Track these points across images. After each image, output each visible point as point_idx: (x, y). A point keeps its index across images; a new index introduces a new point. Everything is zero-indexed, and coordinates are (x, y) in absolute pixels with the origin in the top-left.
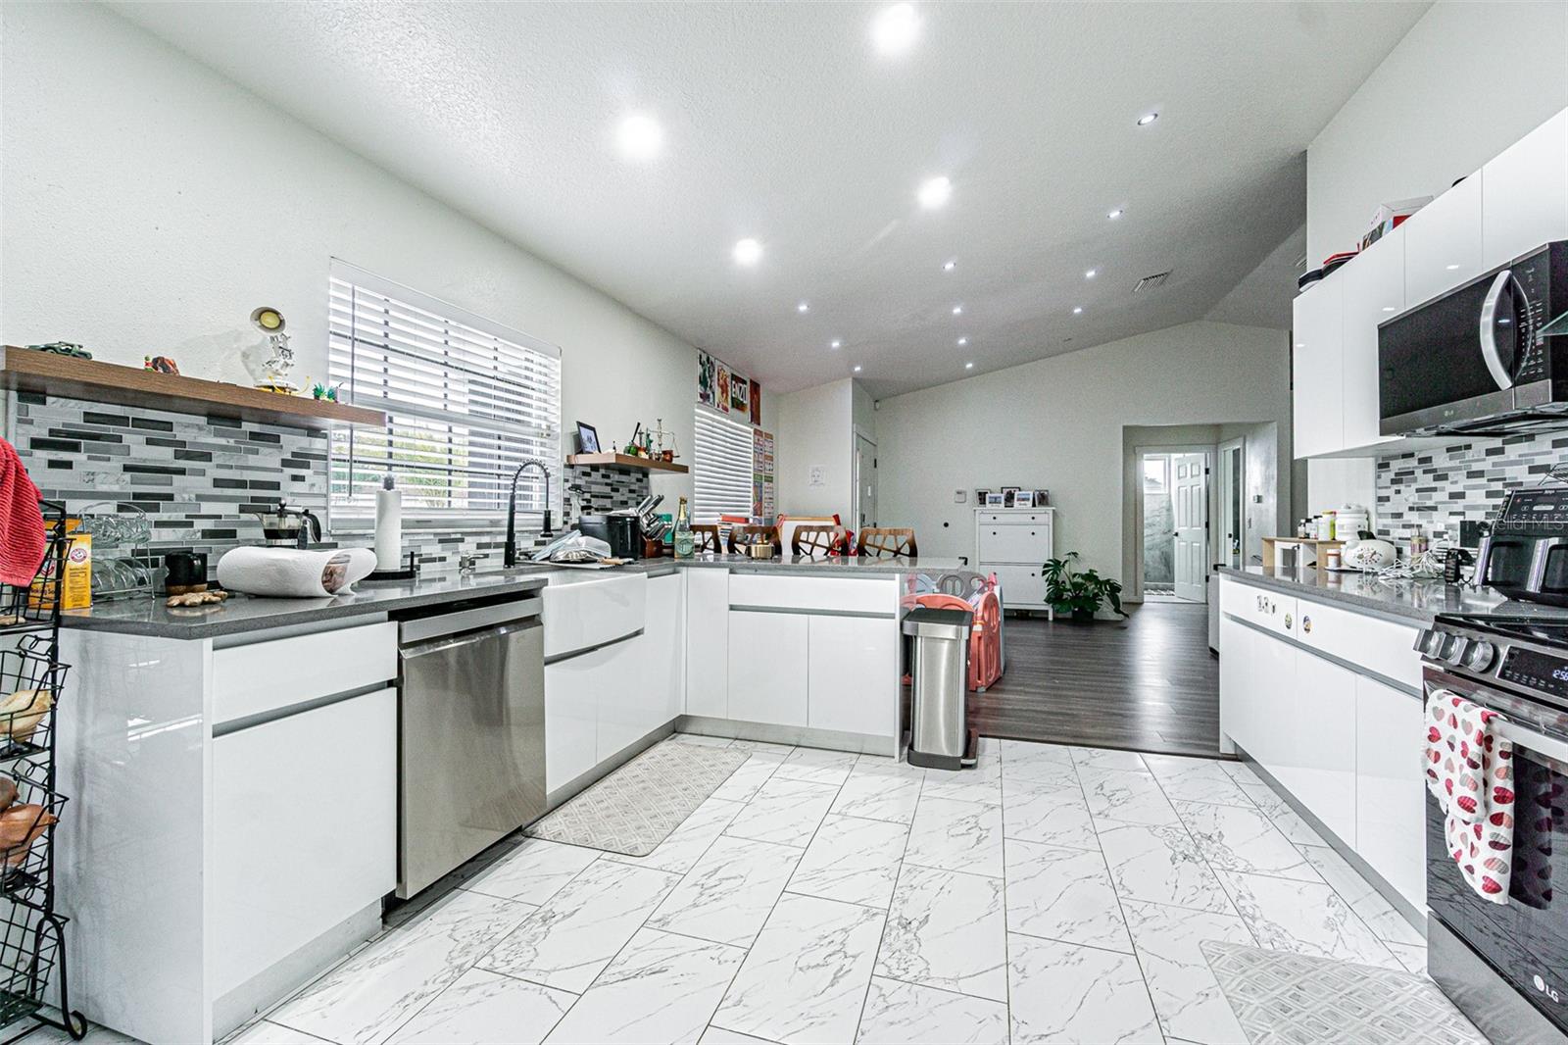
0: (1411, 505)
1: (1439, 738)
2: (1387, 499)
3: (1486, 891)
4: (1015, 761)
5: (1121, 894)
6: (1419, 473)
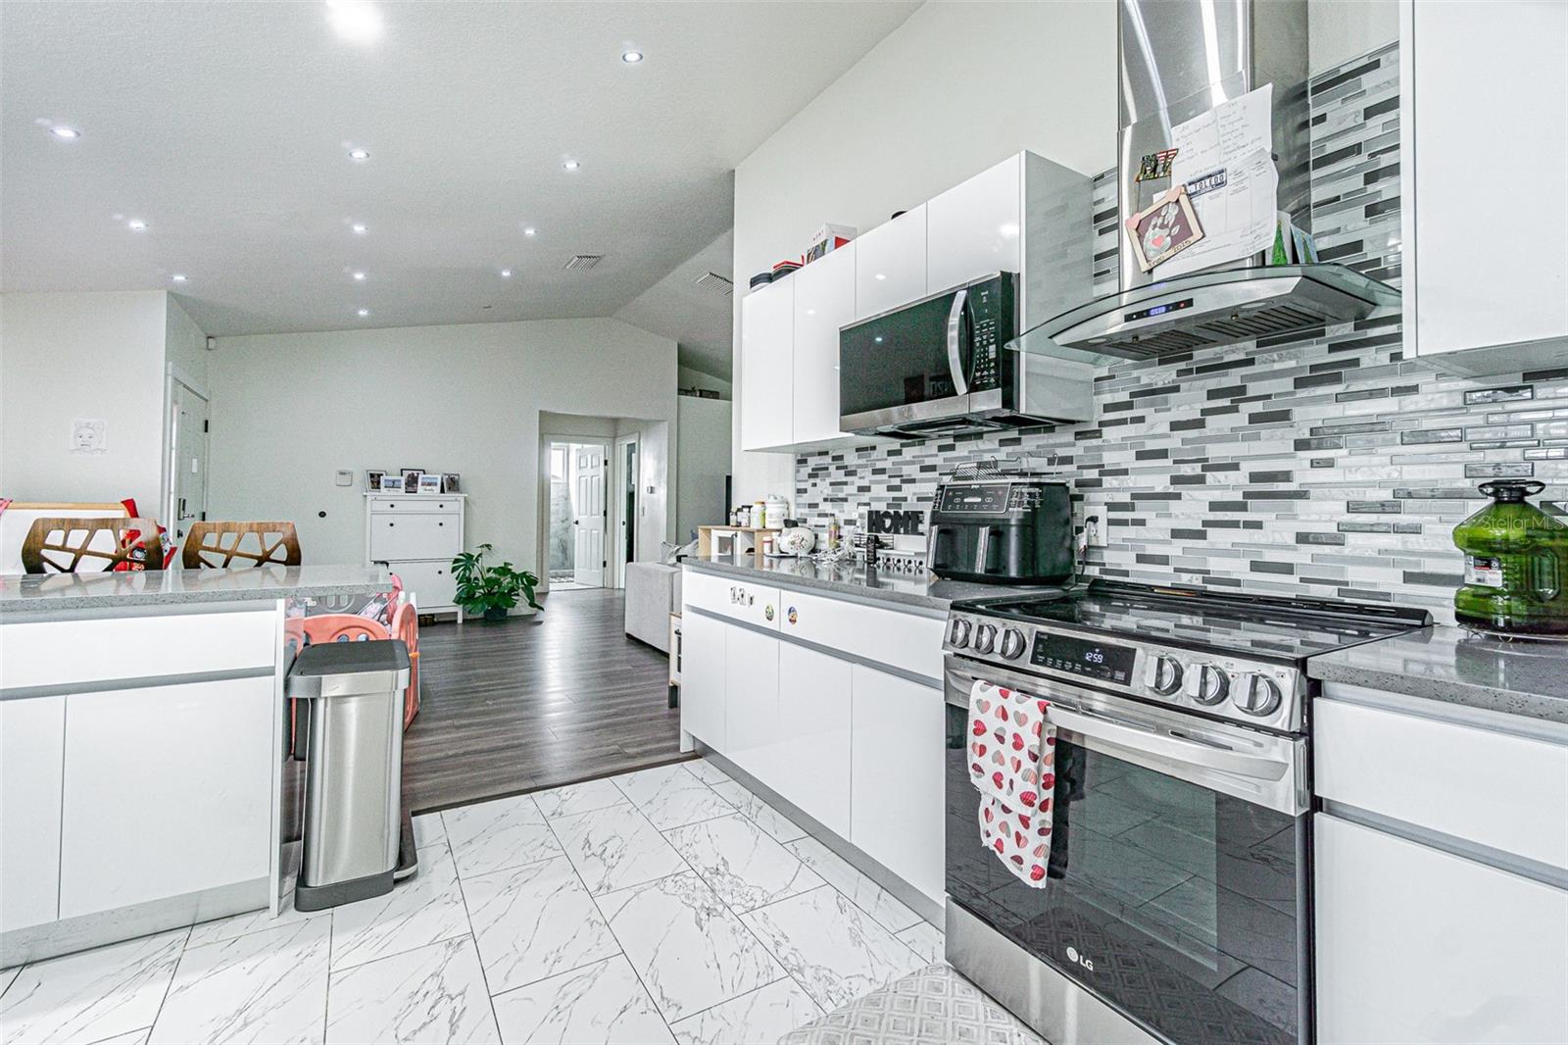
0: (826, 497)
1: (985, 731)
2: (805, 491)
3: (1035, 879)
4: (470, 842)
5: (670, 1016)
6: (832, 469)
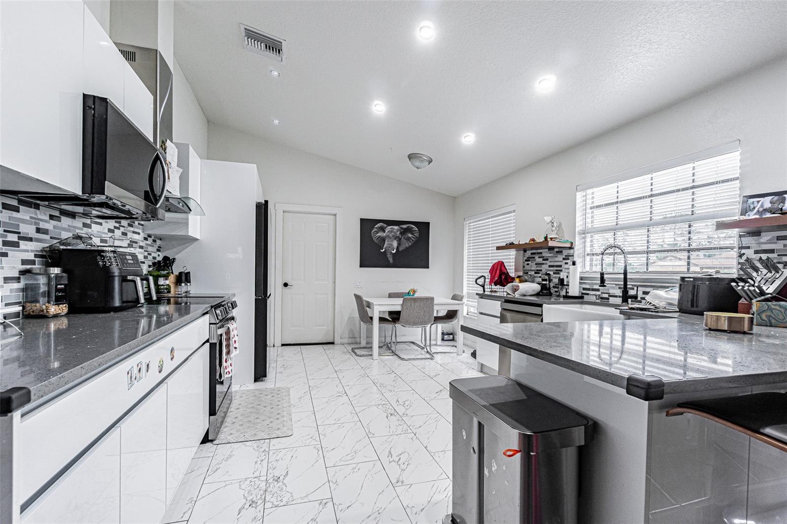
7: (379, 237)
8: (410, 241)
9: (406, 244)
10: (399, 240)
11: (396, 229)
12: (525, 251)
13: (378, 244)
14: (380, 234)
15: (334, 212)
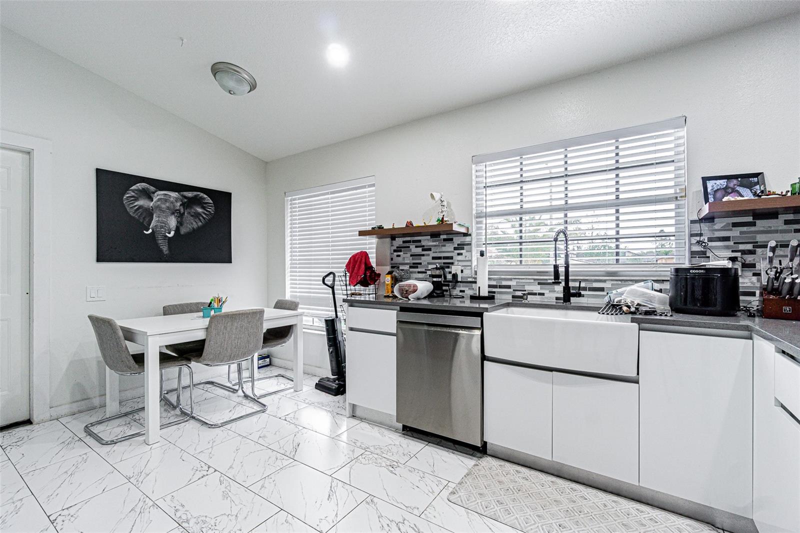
7: (140, 207)
8: (200, 220)
9: (191, 224)
10: (180, 216)
11: (173, 197)
12: (393, 238)
13: (138, 220)
14: (142, 202)
15: (27, 146)
